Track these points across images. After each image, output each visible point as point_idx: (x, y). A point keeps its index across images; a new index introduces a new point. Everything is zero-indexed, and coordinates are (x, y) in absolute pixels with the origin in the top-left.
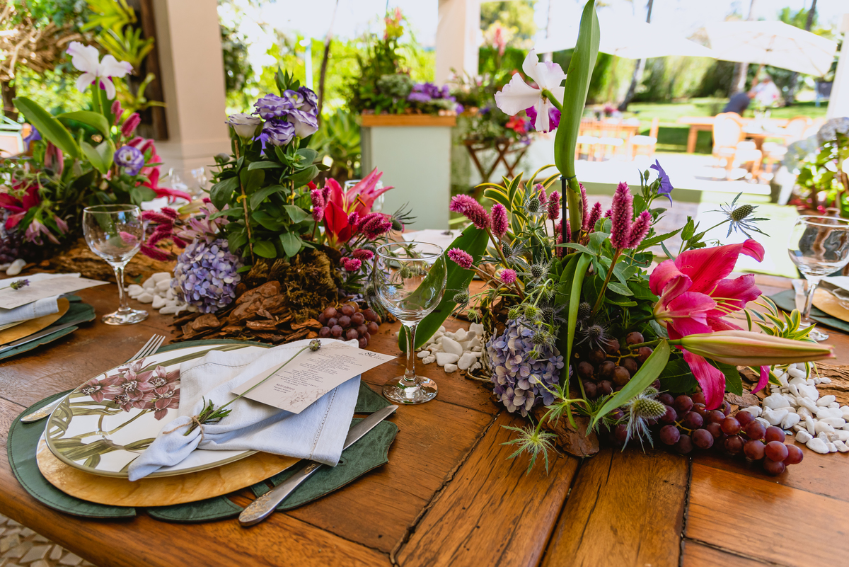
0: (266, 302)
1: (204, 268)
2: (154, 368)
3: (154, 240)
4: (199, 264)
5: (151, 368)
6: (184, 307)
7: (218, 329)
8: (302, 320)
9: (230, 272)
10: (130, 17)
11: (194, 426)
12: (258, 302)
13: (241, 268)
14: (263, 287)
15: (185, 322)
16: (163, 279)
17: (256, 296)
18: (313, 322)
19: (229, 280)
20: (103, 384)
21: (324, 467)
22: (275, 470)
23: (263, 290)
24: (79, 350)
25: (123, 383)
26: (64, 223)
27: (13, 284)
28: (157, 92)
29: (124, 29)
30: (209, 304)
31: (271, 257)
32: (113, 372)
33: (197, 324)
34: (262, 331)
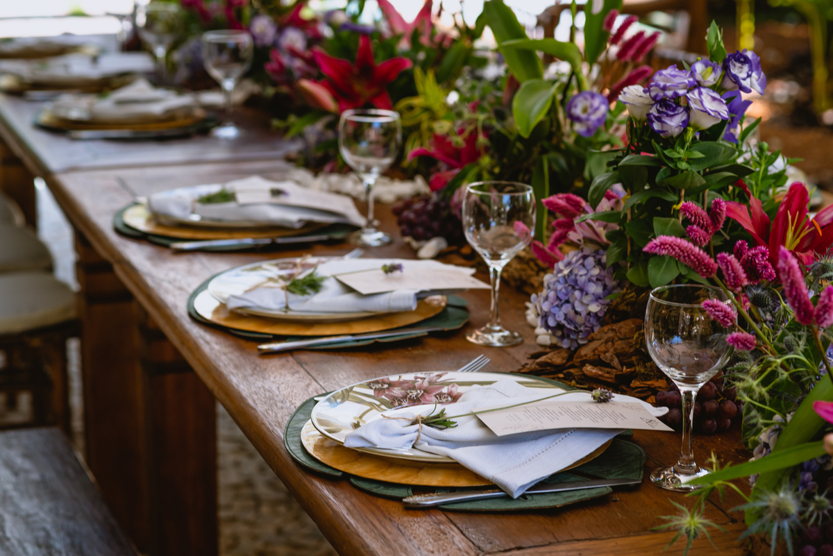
0: (619, 345)
1: (569, 285)
2: (448, 384)
4: (566, 279)
5: (446, 384)
8: (646, 378)
9: (600, 298)
11: (414, 423)
12: (610, 343)
13: (613, 291)
14: (621, 324)
17: (611, 334)
18: (660, 383)
19: (594, 308)
20: (391, 385)
23: (621, 327)
25: (410, 389)
27: (385, 266)
30: (568, 337)
31: (641, 286)
32: (409, 377)
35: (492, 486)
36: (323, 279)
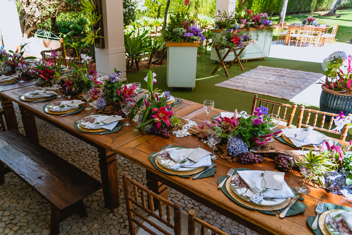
0: (110, 108)
3: (94, 95)
4: (100, 101)
5: (91, 117)
6: (98, 108)
7: (102, 112)
8: (115, 112)
10: (95, 8)
11: (95, 124)
13: (107, 102)
14: (110, 106)
15: (98, 111)
16: (95, 102)
18: (117, 113)
19: (105, 104)
20: (85, 119)
21: (110, 131)
22: (104, 130)
24: (81, 114)
25: (88, 119)
26: (78, 89)
27: (71, 102)
28: (102, 33)
29: (93, 12)
30: (101, 108)
31: (111, 101)
32: (86, 117)
33: (99, 111)
34: (109, 113)
35: (108, 130)
36: (64, 105)
